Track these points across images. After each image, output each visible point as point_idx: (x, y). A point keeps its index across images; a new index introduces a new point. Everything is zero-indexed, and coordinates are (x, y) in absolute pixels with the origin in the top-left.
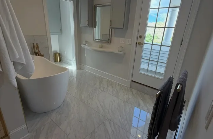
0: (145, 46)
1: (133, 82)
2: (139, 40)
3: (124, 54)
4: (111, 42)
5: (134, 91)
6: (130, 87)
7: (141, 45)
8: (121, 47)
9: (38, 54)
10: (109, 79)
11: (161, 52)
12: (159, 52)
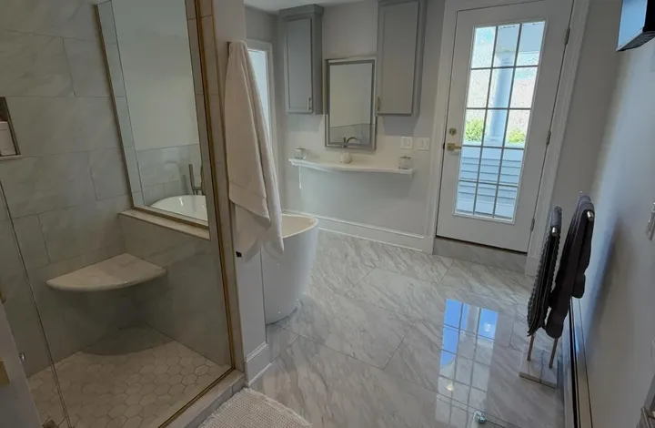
0: (465, 152)
1: (439, 240)
2: (450, 139)
3: (413, 174)
4: (375, 148)
5: (447, 261)
6: (433, 254)
7: (456, 150)
8: (405, 157)
9: (200, 192)
10: (374, 241)
11: (503, 164)
12: (498, 163)
